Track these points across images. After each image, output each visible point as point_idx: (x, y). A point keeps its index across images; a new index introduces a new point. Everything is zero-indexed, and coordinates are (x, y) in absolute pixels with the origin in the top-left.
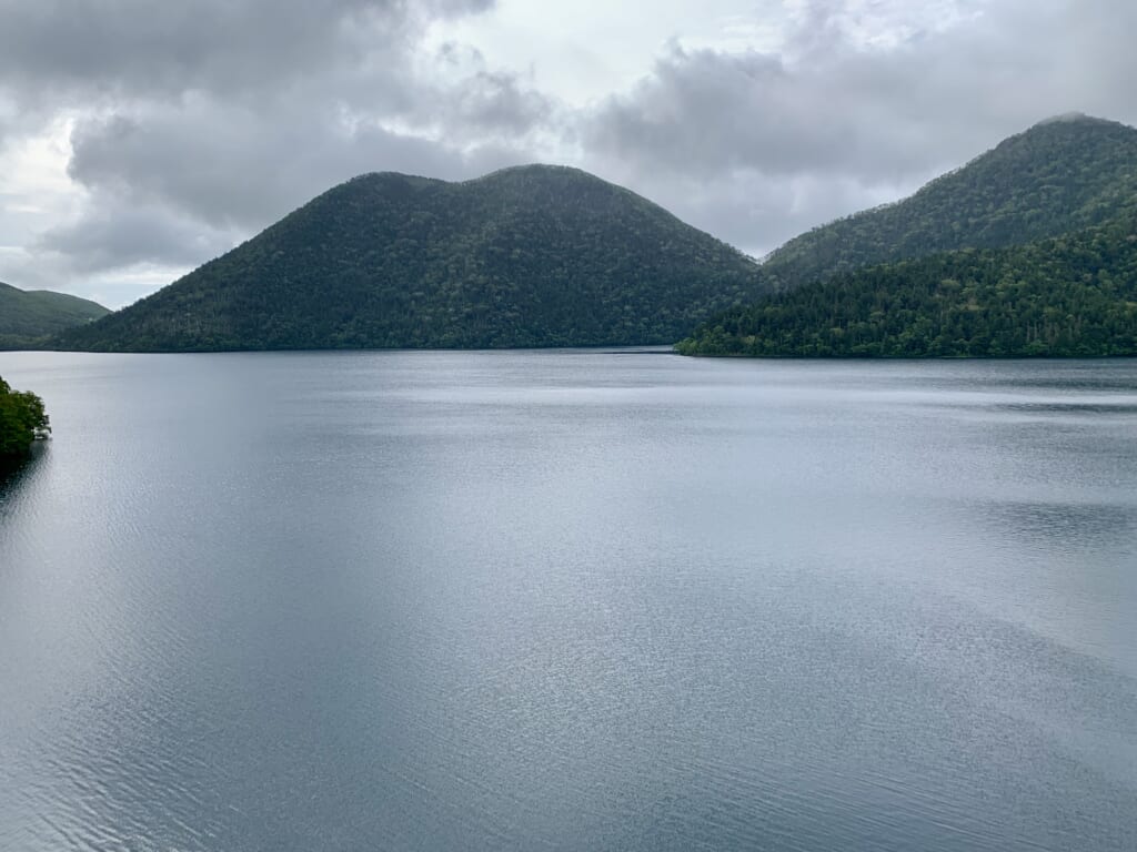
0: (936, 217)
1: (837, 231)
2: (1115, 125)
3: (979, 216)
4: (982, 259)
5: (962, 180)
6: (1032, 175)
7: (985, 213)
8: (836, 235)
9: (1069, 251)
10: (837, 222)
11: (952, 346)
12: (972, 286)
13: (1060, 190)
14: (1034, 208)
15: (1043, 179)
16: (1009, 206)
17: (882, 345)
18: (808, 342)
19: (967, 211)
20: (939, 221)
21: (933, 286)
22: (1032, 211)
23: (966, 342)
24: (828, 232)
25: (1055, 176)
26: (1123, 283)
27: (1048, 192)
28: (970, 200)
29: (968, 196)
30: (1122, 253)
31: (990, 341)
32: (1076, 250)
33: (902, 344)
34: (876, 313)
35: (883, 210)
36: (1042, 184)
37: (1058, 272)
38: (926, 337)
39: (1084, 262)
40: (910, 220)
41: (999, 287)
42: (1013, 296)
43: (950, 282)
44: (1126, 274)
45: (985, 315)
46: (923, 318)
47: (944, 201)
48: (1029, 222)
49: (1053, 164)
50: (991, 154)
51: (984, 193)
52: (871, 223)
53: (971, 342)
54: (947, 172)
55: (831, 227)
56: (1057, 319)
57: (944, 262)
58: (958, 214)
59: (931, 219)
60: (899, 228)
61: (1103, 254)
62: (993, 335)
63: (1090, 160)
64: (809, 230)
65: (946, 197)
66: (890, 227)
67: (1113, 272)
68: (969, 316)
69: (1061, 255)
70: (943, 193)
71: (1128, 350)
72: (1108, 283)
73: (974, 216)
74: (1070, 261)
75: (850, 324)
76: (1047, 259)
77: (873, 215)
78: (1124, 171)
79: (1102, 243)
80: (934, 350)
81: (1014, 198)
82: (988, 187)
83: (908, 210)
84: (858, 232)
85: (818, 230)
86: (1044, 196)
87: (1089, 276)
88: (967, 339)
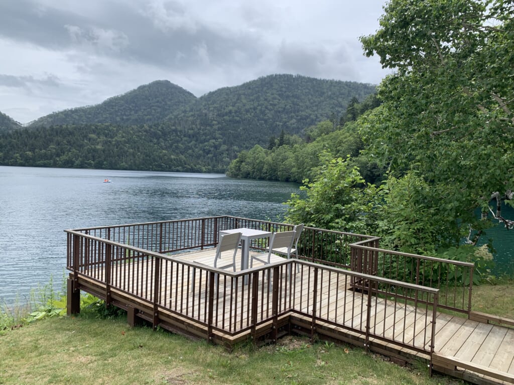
0: (110, 114)
1: (65, 115)
2: (181, 88)
3: (128, 116)
4: (111, 128)
5: (123, 100)
6: (149, 102)
7: (130, 115)
8: (64, 116)
9: (150, 130)
10: (65, 111)
11: (86, 163)
12: (103, 138)
13: (159, 110)
14: (149, 115)
15: (153, 104)
16: (140, 113)
17: (52, 161)
18: (12, 158)
19: (123, 113)
20: (111, 116)
21: (85, 137)
22: (148, 116)
23: (92, 162)
24: (61, 115)
25: (158, 104)
26: (168, 145)
27: (155, 110)
28: (124, 109)
29: (124, 107)
30: (169, 133)
31: (103, 162)
32: (152, 130)
33: (61, 161)
34: (52, 146)
35: (87, 108)
36: (153, 106)
37: (143, 137)
38: (74, 159)
39: (155, 135)
40: (99, 114)
41: (114, 140)
42: (118, 144)
43: (93, 136)
44: (170, 141)
45: (104, 151)
46: (74, 150)
47: (114, 107)
48: (147, 121)
49: (157, 99)
50: (135, 91)
51: (131, 107)
52: (81, 113)
53: (95, 161)
54: (116, 95)
55: (62, 113)
56: (133, 155)
57: (93, 127)
58: (119, 114)
59: (108, 115)
60: (94, 117)
61: (162, 133)
62: (105, 160)
63: (170, 100)
64: (51, 113)
65: (115, 106)
66: (90, 116)
67: (166, 140)
68: (95, 150)
69: (146, 131)
70: (114, 104)
71: (160, 169)
72: (163, 144)
73: (126, 115)
74: (149, 134)
75: (37, 150)
76: (140, 132)
77: (83, 110)
78: (182, 106)
79: (162, 128)
80: (77, 165)
81: (142, 110)
82: (132, 104)
83: (98, 109)
84: (75, 116)
85: (56, 113)
86: (153, 111)
87: (155, 140)
88: (93, 161)
